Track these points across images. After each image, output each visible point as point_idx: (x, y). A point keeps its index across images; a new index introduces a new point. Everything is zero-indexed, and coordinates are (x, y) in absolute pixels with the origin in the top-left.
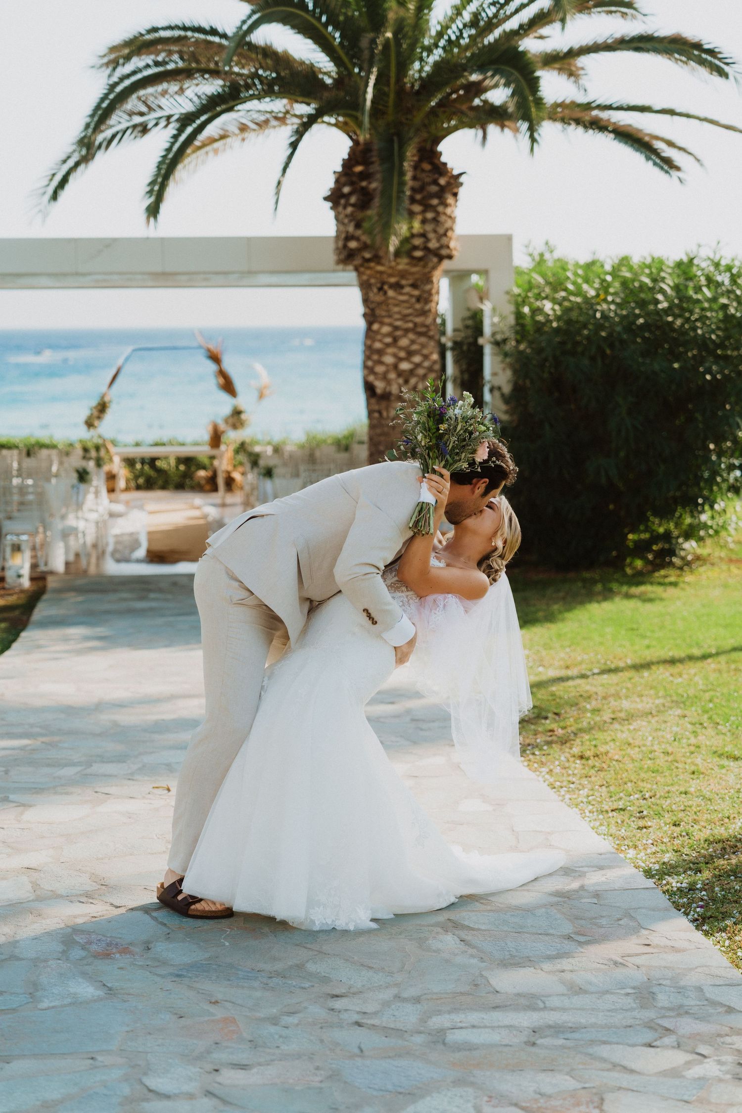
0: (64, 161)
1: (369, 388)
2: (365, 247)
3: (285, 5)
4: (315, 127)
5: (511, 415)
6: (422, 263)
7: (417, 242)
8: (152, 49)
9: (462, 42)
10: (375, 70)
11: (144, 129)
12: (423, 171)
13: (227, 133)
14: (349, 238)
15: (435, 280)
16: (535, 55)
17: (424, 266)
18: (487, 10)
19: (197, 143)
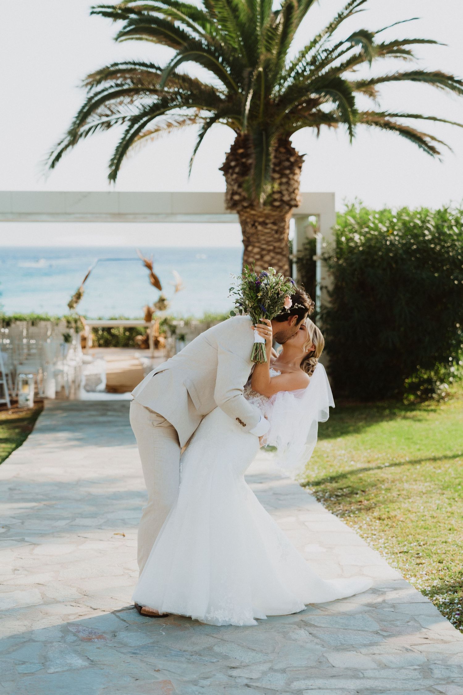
0: (59, 144)
2: (244, 199)
3: (197, 50)
4: (214, 125)
5: (334, 304)
6: (279, 210)
7: (276, 196)
8: (114, 76)
9: (305, 74)
10: (251, 91)
11: (108, 125)
12: (280, 153)
13: (159, 128)
14: (234, 193)
15: (287, 220)
16: (350, 82)
17: (281, 211)
18: (322, 55)
19: (141, 134)
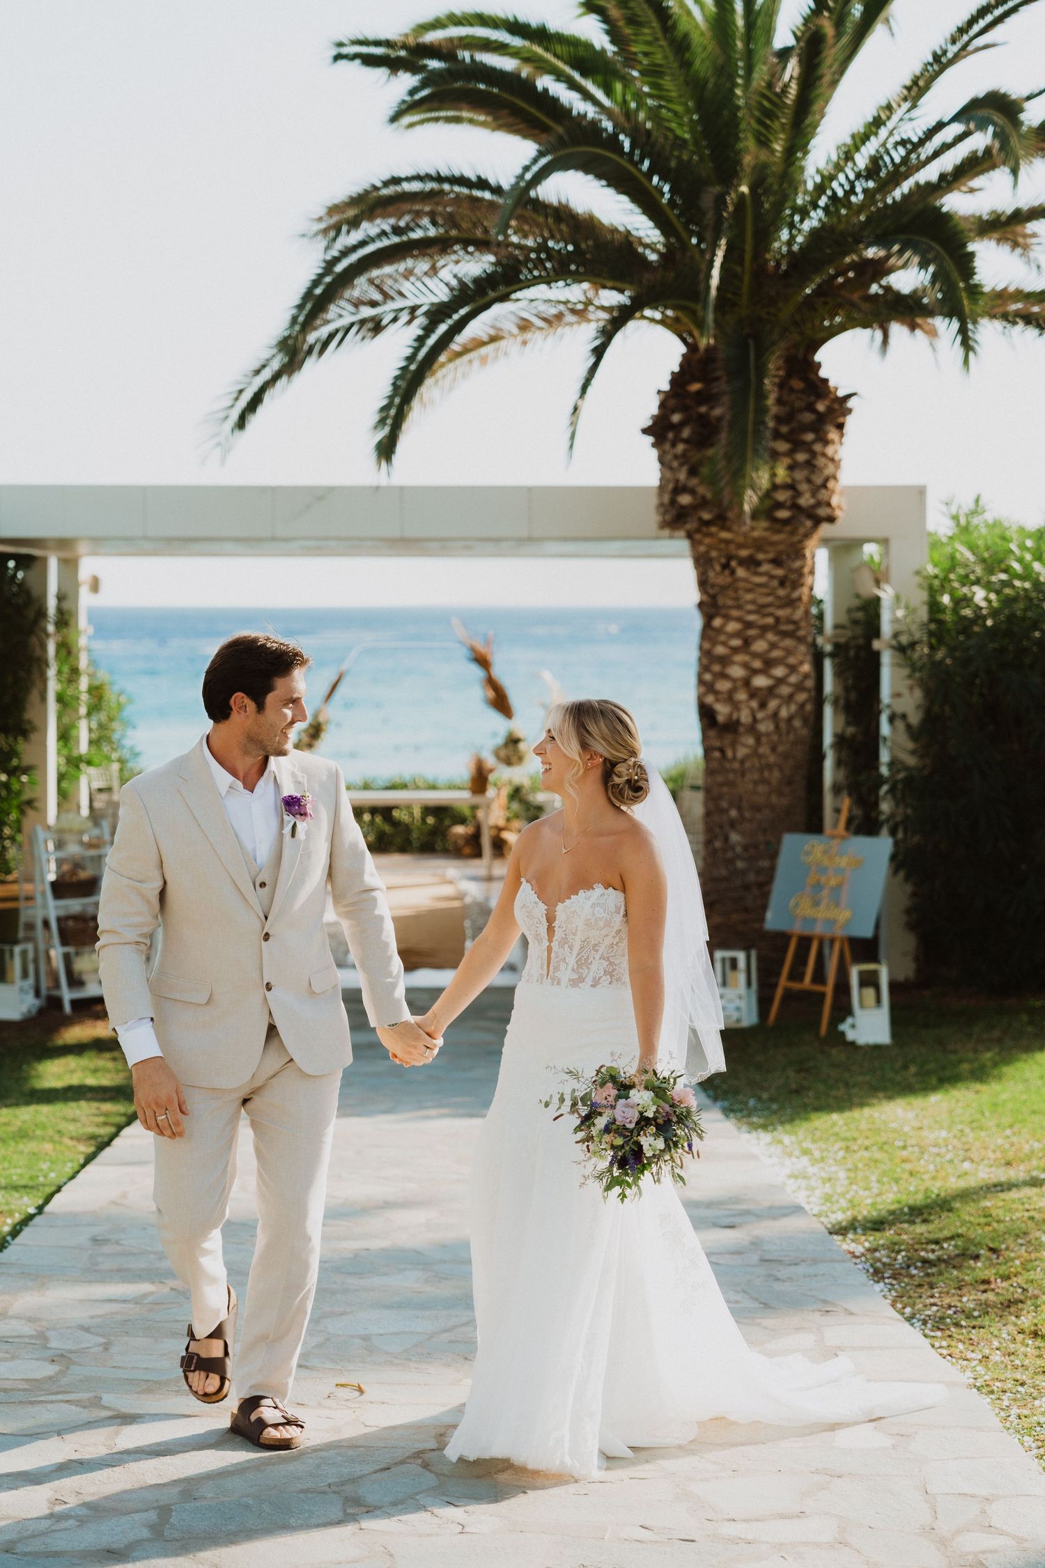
0: (257, 372)
1: (706, 714)
2: (703, 503)
3: (588, 144)
4: (631, 325)
5: (922, 757)
6: (788, 528)
7: (782, 496)
8: (390, 209)
9: (853, 199)
10: (723, 242)
11: (376, 327)
12: (792, 390)
13: (501, 333)
14: (678, 489)
15: (808, 553)
16: (966, 219)
17: (792, 533)
18: (893, 153)
19: (454, 347)
